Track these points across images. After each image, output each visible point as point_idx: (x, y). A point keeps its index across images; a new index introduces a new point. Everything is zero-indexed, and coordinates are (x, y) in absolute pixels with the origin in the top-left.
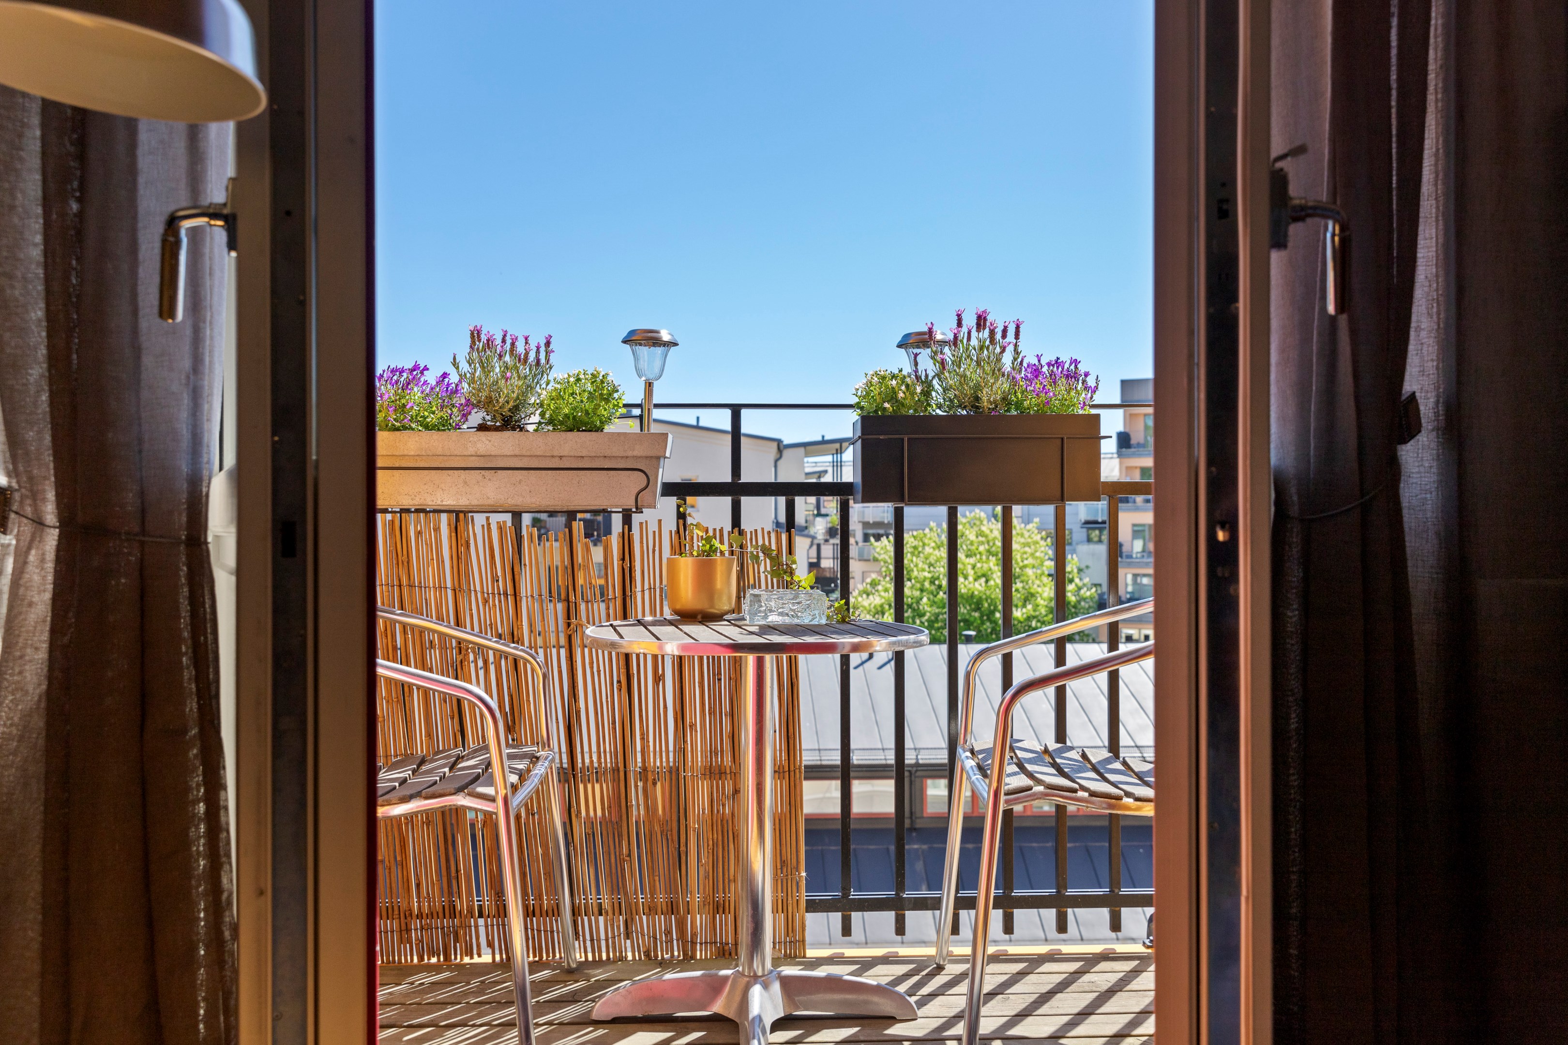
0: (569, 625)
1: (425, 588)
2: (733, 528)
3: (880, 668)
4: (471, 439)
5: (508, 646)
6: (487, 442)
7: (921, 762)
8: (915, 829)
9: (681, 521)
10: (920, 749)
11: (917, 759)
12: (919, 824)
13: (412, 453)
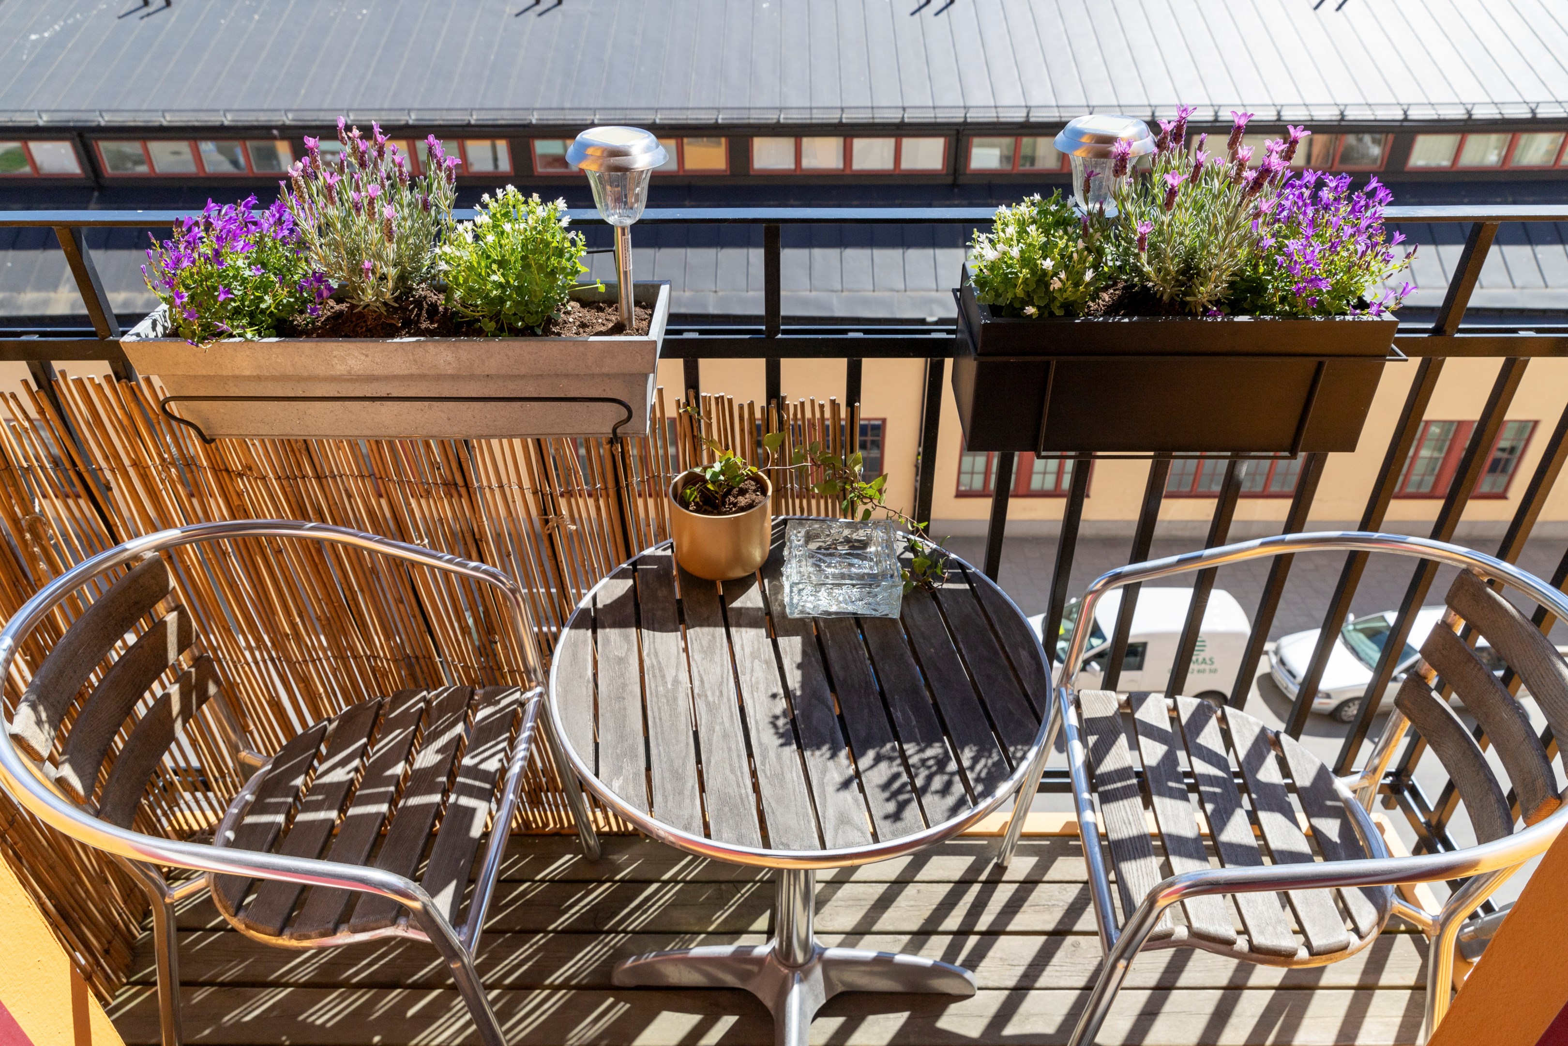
0: (547, 522)
1: (341, 476)
2: (769, 403)
3: (937, 14)
4: (335, 353)
5: (465, 566)
6: (363, 358)
7: (969, 120)
8: (958, 186)
9: (691, 393)
10: (969, 107)
11: (965, 117)
12: (962, 180)
13: (247, 373)
